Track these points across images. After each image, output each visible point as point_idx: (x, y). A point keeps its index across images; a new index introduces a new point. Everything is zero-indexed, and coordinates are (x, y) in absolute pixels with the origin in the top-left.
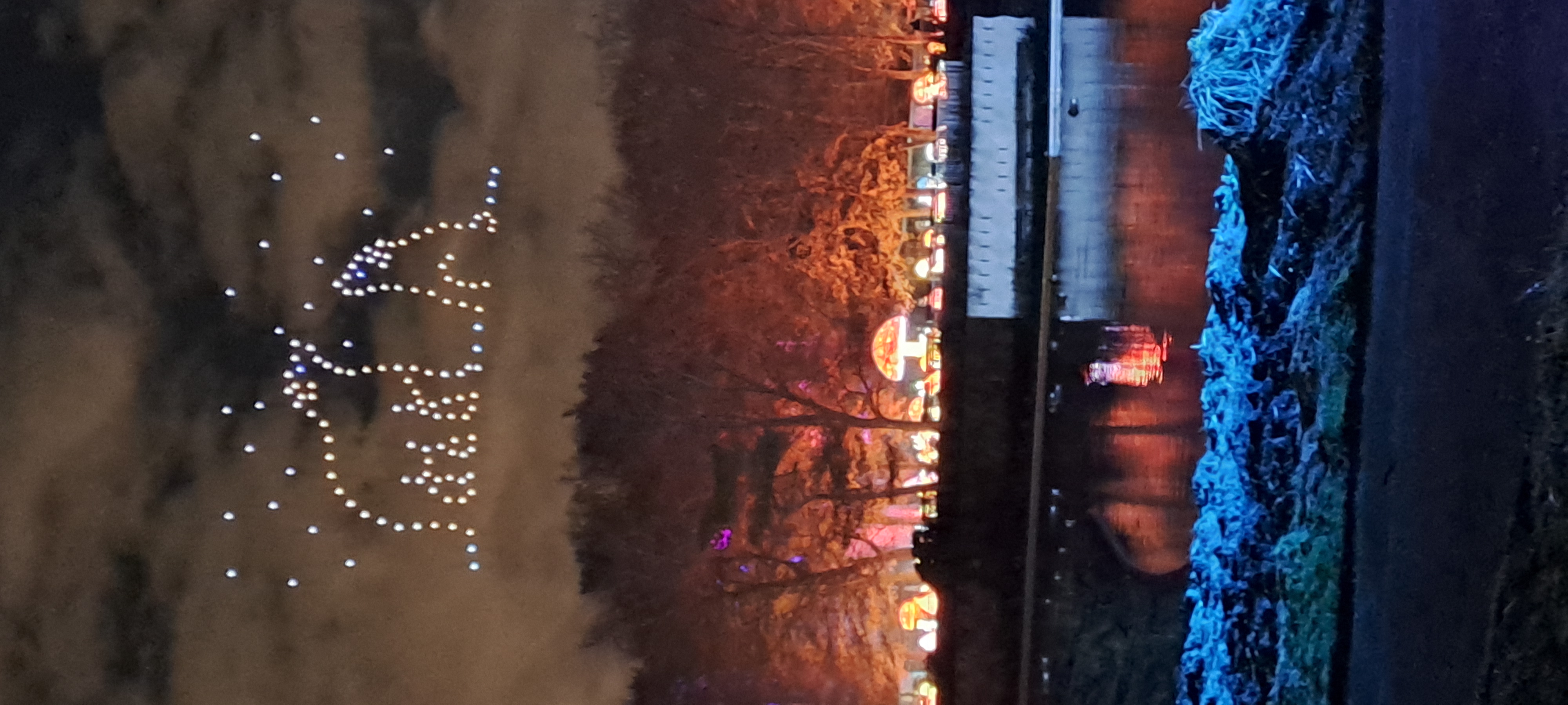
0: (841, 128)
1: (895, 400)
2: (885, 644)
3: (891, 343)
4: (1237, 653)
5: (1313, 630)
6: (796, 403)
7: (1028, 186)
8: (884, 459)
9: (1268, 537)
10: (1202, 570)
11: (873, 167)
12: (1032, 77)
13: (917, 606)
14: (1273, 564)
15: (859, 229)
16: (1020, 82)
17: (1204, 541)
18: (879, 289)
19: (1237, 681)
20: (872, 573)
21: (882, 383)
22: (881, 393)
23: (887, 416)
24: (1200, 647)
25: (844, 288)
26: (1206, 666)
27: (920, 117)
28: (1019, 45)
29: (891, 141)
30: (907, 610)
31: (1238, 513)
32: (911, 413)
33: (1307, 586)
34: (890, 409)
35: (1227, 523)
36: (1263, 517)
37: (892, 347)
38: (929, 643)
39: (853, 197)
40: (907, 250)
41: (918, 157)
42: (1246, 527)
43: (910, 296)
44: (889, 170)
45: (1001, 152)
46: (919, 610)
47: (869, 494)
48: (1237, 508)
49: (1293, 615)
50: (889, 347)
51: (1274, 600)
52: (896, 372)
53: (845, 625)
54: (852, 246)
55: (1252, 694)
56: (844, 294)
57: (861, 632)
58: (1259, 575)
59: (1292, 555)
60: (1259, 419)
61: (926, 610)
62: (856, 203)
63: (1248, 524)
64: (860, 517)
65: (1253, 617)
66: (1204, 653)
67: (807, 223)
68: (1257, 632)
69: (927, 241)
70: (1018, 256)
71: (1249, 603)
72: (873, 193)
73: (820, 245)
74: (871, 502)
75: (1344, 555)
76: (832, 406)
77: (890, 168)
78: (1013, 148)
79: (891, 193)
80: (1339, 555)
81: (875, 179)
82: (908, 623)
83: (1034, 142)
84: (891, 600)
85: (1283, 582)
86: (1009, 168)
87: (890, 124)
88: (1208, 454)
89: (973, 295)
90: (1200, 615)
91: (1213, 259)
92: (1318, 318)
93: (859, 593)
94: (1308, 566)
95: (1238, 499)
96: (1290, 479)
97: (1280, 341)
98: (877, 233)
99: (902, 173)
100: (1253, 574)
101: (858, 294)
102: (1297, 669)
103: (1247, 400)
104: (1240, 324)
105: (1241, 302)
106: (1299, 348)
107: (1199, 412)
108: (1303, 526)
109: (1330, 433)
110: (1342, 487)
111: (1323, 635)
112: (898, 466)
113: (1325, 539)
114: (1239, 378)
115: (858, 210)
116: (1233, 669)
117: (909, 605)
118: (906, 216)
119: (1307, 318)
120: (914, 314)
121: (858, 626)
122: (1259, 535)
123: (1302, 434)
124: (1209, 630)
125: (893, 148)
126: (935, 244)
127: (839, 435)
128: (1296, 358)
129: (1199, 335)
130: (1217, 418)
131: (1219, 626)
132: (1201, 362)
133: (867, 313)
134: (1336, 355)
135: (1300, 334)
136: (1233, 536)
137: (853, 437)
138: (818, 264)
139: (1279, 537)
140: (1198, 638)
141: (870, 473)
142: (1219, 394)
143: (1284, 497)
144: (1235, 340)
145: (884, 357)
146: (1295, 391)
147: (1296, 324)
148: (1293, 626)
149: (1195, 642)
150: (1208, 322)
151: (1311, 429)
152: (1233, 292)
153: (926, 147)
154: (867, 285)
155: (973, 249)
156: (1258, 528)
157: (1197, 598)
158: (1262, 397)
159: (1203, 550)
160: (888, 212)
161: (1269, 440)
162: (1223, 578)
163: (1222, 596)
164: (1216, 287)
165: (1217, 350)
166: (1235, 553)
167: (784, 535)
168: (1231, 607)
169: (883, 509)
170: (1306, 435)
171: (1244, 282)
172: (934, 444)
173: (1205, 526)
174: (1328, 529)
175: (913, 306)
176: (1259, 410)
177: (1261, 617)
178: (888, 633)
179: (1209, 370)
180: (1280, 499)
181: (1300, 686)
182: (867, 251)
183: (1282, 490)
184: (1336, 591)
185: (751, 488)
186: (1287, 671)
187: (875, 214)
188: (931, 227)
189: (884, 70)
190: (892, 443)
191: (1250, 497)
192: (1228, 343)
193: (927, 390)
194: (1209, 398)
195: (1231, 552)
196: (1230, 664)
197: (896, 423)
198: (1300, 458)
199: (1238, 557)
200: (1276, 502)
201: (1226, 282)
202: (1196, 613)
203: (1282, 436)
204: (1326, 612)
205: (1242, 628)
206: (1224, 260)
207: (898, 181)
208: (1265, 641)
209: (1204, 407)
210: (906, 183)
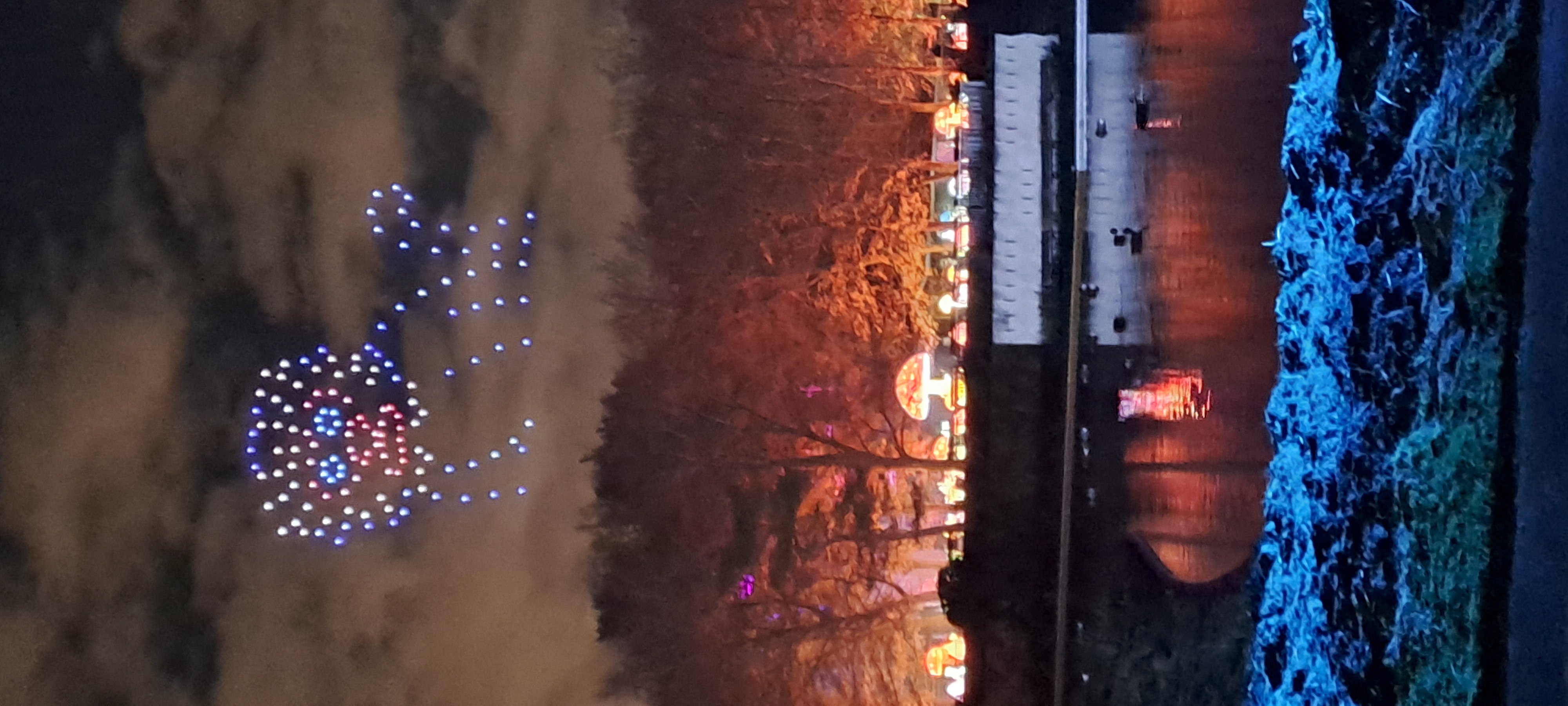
0: (860, 162)
1: (920, 439)
2: (913, 692)
3: (915, 381)
4: (1337, 605)
5: (1451, 553)
6: (818, 443)
7: (1055, 209)
8: (909, 501)
9: (1381, 444)
10: (1281, 517)
11: (896, 203)
12: (1057, 96)
13: (944, 651)
14: (1388, 478)
15: (882, 264)
16: (1044, 101)
17: (1283, 479)
18: (902, 325)
19: (1337, 642)
20: (898, 616)
21: (907, 422)
22: (906, 431)
23: (913, 456)
24: (1281, 611)
25: (866, 325)
26: (1291, 632)
27: (942, 152)
28: (1043, 63)
29: (913, 173)
30: (934, 655)
31: (1333, 427)
32: (936, 453)
33: (1443, 498)
34: (916, 448)
35: (1318, 442)
36: (1374, 419)
37: (916, 385)
38: (957, 689)
39: (874, 232)
40: (931, 287)
41: (941, 192)
42: (1349, 437)
43: (933, 332)
44: (910, 203)
45: (1025, 173)
46: (947, 657)
47: (893, 534)
48: (1332, 421)
49: (1420, 536)
50: (913, 384)
51: (1389, 526)
52: (920, 411)
53: (869, 673)
54: (873, 282)
55: (1359, 656)
56: (866, 330)
57: (887, 678)
58: (1368, 497)
59: (1417, 460)
60: (1366, 291)
61: (953, 655)
62: (877, 237)
63: (1351, 434)
64: (885, 561)
65: (1361, 553)
66: (1288, 616)
67: (827, 260)
68: (1366, 571)
69: (951, 275)
70: (1044, 280)
71: (1355, 534)
72: (895, 227)
73: (841, 280)
74: (895, 543)
75: (1500, 442)
76: (855, 445)
77: (912, 201)
78: (1038, 168)
79: (913, 226)
80: (1493, 443)
81: (896, 212)
82: (935, 668)
83: (1060, 163)
84: (919, 646)
85: (1404, 496)
86: (1035, 190)
87: (912, 156)
88: (1285, 375)
89: (998, 320)
90: (1280, 572)
91: (1291, 125)
92: (1453, 135)
93: (885, 639)
94: (1445, 469)
95: (1333, 409)
96: (1412, 361)
97: (1395, 184)
98: (899, 268)
99: (925, 207)
100: (1360, 496)
101: (880, 330)
102: (1428, 612)
103: (1345, 278)
104: (1332, 190)
105: (1333, 159)
106: (1424, 185)
107: (1271, 326)
108: (1434, 419)
109: (1475, 282)
110: (1496, 350)
111: (1469, 558)
112: (924, 506)
113: (1470, 427)
114: (1331, 260)
115: (880, 245)
116: (1331, 627)
117: (936, 652)
118: (928, 251)
119: (1435, 141)
120: (940, 350)
121: (885, 672)
122: (1368, 444)
123: (1430, 299)
124: (1294, 588)
125: (914, 181)
126: (959, 278)
127: (862, 474)
128: (1420, 199)
129: (1274, 230)
130: (1299, 322)
131: (1309, 578)
132: (1276, 261)
133: (889, 350)
134: (1483, 172)
135: (1424, 166)
136: (1329, 455)
137: (877, 476)
138: (840, 301)
139: (1397, 440)
140: (1278, 601)
141: (894, 513)
142: (1301, 294)
143: (1404, 387)
144: (1324, 216)
145: (907, 395)
146: (1419, 245)
147: (1418, 154)
148: (1421, 554)
149: (1273, 604)
150: (1284, 212)
151: (1444, 286)
152: (1322, 151)
153: (948, 180)
154: (889, 321)
155: (998, 274)
156: (1365, 433)
157: (1276, 553)
158: (1369, 265)
159: (1283, 489)
160: (911, 247)
161: (1380, 316)
162: (1314, 514)
163: (1314, 538)
164: (1297, 157)
165: (1297, 240)
166: (1333, 475)
167: (806, 579)
168: (1328, 546)
169: (908, 551)
170: (1436, 298)
171: (1339, 130)
172: (960, 484)
173: (1285, 461)
174: (1474, 413)
175: (937, 343)
176: (1364, 282)
177: (1372, 550)
178: (915, 680)
179: (1287, 268)
180: (1397, 391)
181: (1433, 631)
182: (889, 287)
183: (1401, 377)
184: (1487, 494)
185: (772, 531)
186: (1413, 615)
187: (897, 248)
188: (955, 262)
189: (905, 103)
190: (918, 483)
191: (1354, 399)
192: (1313, 225)
193: (952, 431)
194: (1286, 305)
195: (1327, 475)
196: (1326, 622)
197: (921, 462)
198: (1427, 331)
199: (1337, 479)
200: (1392, 395)
201: (1312, 143)
202: (1275, 572)
203: (1400, 306)
204: (1472, 524)
205: (1345, 570)
206: (1308, 118)
207: (920, 215)
208: (1378, 581)
209: (1279, 320)
210: (928, 217)
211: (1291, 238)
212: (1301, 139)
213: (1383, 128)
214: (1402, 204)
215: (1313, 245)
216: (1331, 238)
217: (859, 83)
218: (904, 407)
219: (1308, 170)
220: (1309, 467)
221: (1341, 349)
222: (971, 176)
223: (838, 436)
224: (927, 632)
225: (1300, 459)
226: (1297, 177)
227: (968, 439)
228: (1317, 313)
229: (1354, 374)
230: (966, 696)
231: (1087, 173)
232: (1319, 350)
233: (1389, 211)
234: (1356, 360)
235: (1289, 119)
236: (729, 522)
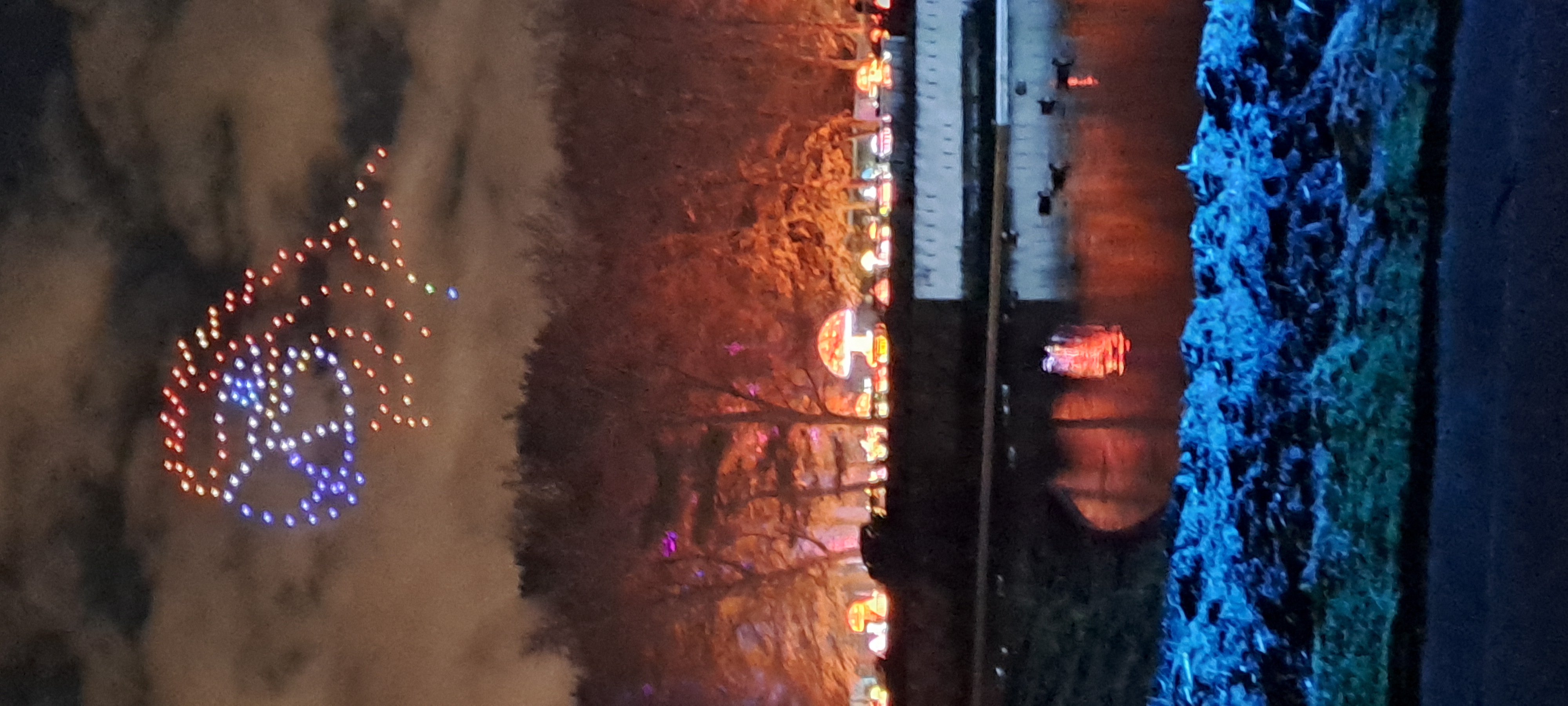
0: (783, 119)
1: (842, 396)
2: (835, 648)
3: (837, 337)
4: (1253, 532)
5: (1370, 471)
6: (740, 399)
7: (975, 162)
8: (831, 457)
9: (1298, 363)
10: (1196, 445)
11: (817, 157)
12: (978, 51)
13: (866, 607)
14: (1306, 396)
15: (803, 220)
16: (966, 57)
17: (1199, 407)
18: (825, 282)
19: (1253, 570)
20: (820, 572)
21: (830, 379)
22: (828, 387)
23: (835, 412)
24: (1195, 542)
25: (789, 282)
26: (1207, 563)
27: (865, 109)
28: (965, 20)
29: (835, 130)
30: (856, 611)
31: (1249, 349)
32: (858, 409)
33: (1361, 413)
34: (837, 404)
35: (1234, 364)
36: (1290, 337)
37: (837, 342)
38: (879, 645)
39: (797, 188)
40: (854, 246)
41: (863, 150)
42: (1266, 356)
43: (855, 289)
44: (832, 160)
45: (947, 128)
46: (869, 613)
47: (816, 491)
48: (1249, 343)
49: (1339, 457)
50: (834, 341)
51: (1306, 446)
52: (842, 368)
53: (792, 629)
54: (795, 238)
55: (1276, 582)
56: (789, 286)
57: (808, 633)
58: (1284, 418)
59: (1335, 377)
60: (1284, 205)
61: (875, 611)
62: (799, 194)
64: (806, 517)
65: (1277, 476)
66: (1202, 548)
67: (748, 216)
68: (1282, 494)
69: (873, 232)
70: (965, 234)
71: (1272, 455)
72: (816, 184)
73: (763, 238)
74: (818, 498)
75: (1421, 352)
76: (777, 402)
77: (835, 157)
78: (959, 123)
79: (836, 183)
80: (1413, 355)
81: (819, 169)
82: (857, 624)
83: (981, 117)
84: (841, 602)
85: (1322, 414)
86: (955, 145)
87: (835, 112)
88: (1200, 301)
89: (920, 275)
90: (1195, 503)
91: (1208, 43)
92: (1372, 38)
93: (807, 595)
94: (1363, 384)
95: (1250, 331)
96: (1330, 275)
97: (1313, 93)
98: (822, 226)
99: (846, 164)
100: (1276, 417)
101: (802, 287)
102: (1346, 532)
103: (1262, 194)
104: (1248, 105)
105: (1250, 73)
106: (1343, 90)
107: (1189, 252)
108: (1352, 333)
109: (1395, 188)
110: (1417, 257)
111: (1388, 474)
112: (846, 463)
113: (1390, 339)
114: (1248, 178)
115: (802, 202)
116: (1246, 555)
117: (858, 607)
118: (851, 208)
119: (1355, 45)
120: (861, 309)
121: (806, 629)
122: (1284, 362)
123: (1349, 209)
124: (1208, 517)
125: (837, 138)
126: (881, 237)
127: (784, 430)
128: (1339, 105)
129: (1189, 152)
130: (1215, 246)
131: (1224, 506)
132: (1191, 185)
133: (812, 308)
134: (1404, 72)
135: (1343, 71)
136: (1245, 378)
137: (799, 434)
138: (761, 257)
139: (1315, 357)
140: (1193, 532)
141: (816, 469)
142: (1217, 217)
143: (1322, 301)
144: (1241, 133)
145: (829, 351)
146: (1337, 153)
147: (1337, 60)
148: (1338, 474)
149: (1189, 537)
150: (1199, 134)
151: (1364, 193)
152: (1238, 66)
153: (870, 139)
154: (811, 278)
155: (919, 230)
156: (1283, 353)
157: (1191, 483)
158: (1287, 178)
159: (1199, 417)
160: (833, 203)
161: (1297, 230)
162: (1230, 438)
163: (1230, 464)
164: (1213, 76)
165: (1213, 162)
166: (1248, 397)
167: (727, 536)
168: (1244, 472)
169: (830, 507)
170: (1355, 207)
171: (1256, 41)
172: (882, 441)
173: (1201, 389)
174: (1393, 324)
175: (859, 300)
176: (1280, 197)
177: (1288, 472)
178: (837, 636)
179: (1203, 191)
180: (1315, 306)
181: (1351, 553)
182: (811, 244)
183: (1319, 292)
184: (1408, 407)
185: (695, 486)
186: (1330, 537)
187: (819, 205)
188: (877, 219)
189: (828, 60)
190: (840, 440)
191: (1269, 318)
192: (1229, 145)
193: (874, 388)
194: (1202, 229)
195: (1243, 397)
196: (1242, 550)
197: (843, 419)
198: (1345, 243)
199: (1253, 400)
200: (1309, 311)
201: (1228, 59)
202: (1190, 502)
203: (1318, 219)
204: (1391, 439)
205: (1261, 495)
206: (1224, 34)
207: (843, 172)
208: (1294, 505)
209: (1194, 246)
210: (850, 174)
211: (1207, 159)
212: (1218, 56)
213: (1302, 37)
214: (1318, 115)
215: (1230, 165)
216: (1248, 156)
217: (780, 41)
218: (826, 363)
219: (1223, 87)
220: (1225, 391)
221: (1257, 268)
222: (894, 134)
223: (761, 394)
224: (848, 588)
225: (1216, 386)
226: (1213, 96)
227: (890, 397)
228: (1233, 232)
229: (1271, 290)
230: (887, 654)
231: (1007, 128)
232: (1235, 272)
233: (1307, 122)
234: (1272, 276)
235: (1206, 37)
236: (653, 479)
